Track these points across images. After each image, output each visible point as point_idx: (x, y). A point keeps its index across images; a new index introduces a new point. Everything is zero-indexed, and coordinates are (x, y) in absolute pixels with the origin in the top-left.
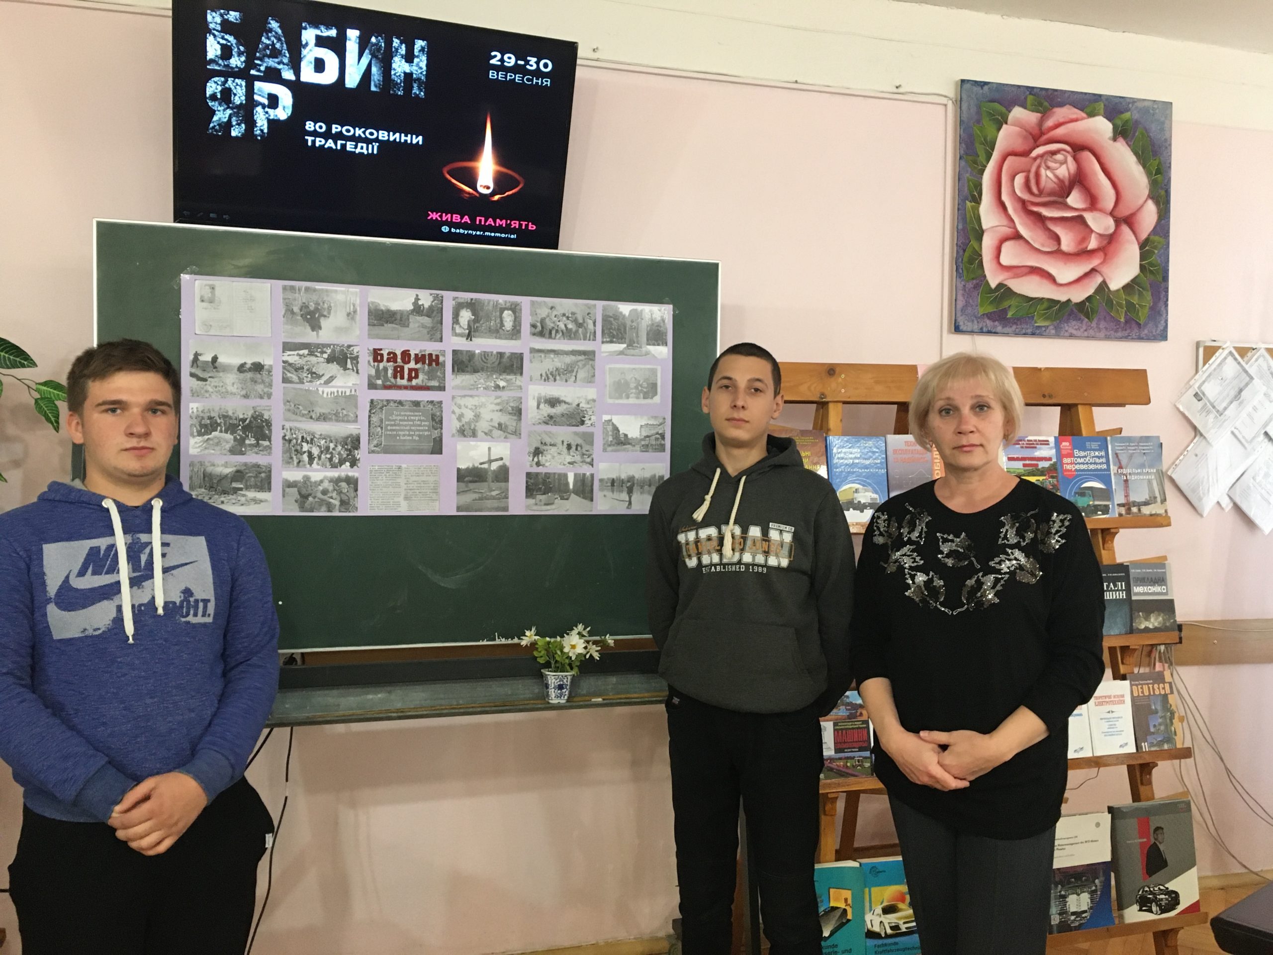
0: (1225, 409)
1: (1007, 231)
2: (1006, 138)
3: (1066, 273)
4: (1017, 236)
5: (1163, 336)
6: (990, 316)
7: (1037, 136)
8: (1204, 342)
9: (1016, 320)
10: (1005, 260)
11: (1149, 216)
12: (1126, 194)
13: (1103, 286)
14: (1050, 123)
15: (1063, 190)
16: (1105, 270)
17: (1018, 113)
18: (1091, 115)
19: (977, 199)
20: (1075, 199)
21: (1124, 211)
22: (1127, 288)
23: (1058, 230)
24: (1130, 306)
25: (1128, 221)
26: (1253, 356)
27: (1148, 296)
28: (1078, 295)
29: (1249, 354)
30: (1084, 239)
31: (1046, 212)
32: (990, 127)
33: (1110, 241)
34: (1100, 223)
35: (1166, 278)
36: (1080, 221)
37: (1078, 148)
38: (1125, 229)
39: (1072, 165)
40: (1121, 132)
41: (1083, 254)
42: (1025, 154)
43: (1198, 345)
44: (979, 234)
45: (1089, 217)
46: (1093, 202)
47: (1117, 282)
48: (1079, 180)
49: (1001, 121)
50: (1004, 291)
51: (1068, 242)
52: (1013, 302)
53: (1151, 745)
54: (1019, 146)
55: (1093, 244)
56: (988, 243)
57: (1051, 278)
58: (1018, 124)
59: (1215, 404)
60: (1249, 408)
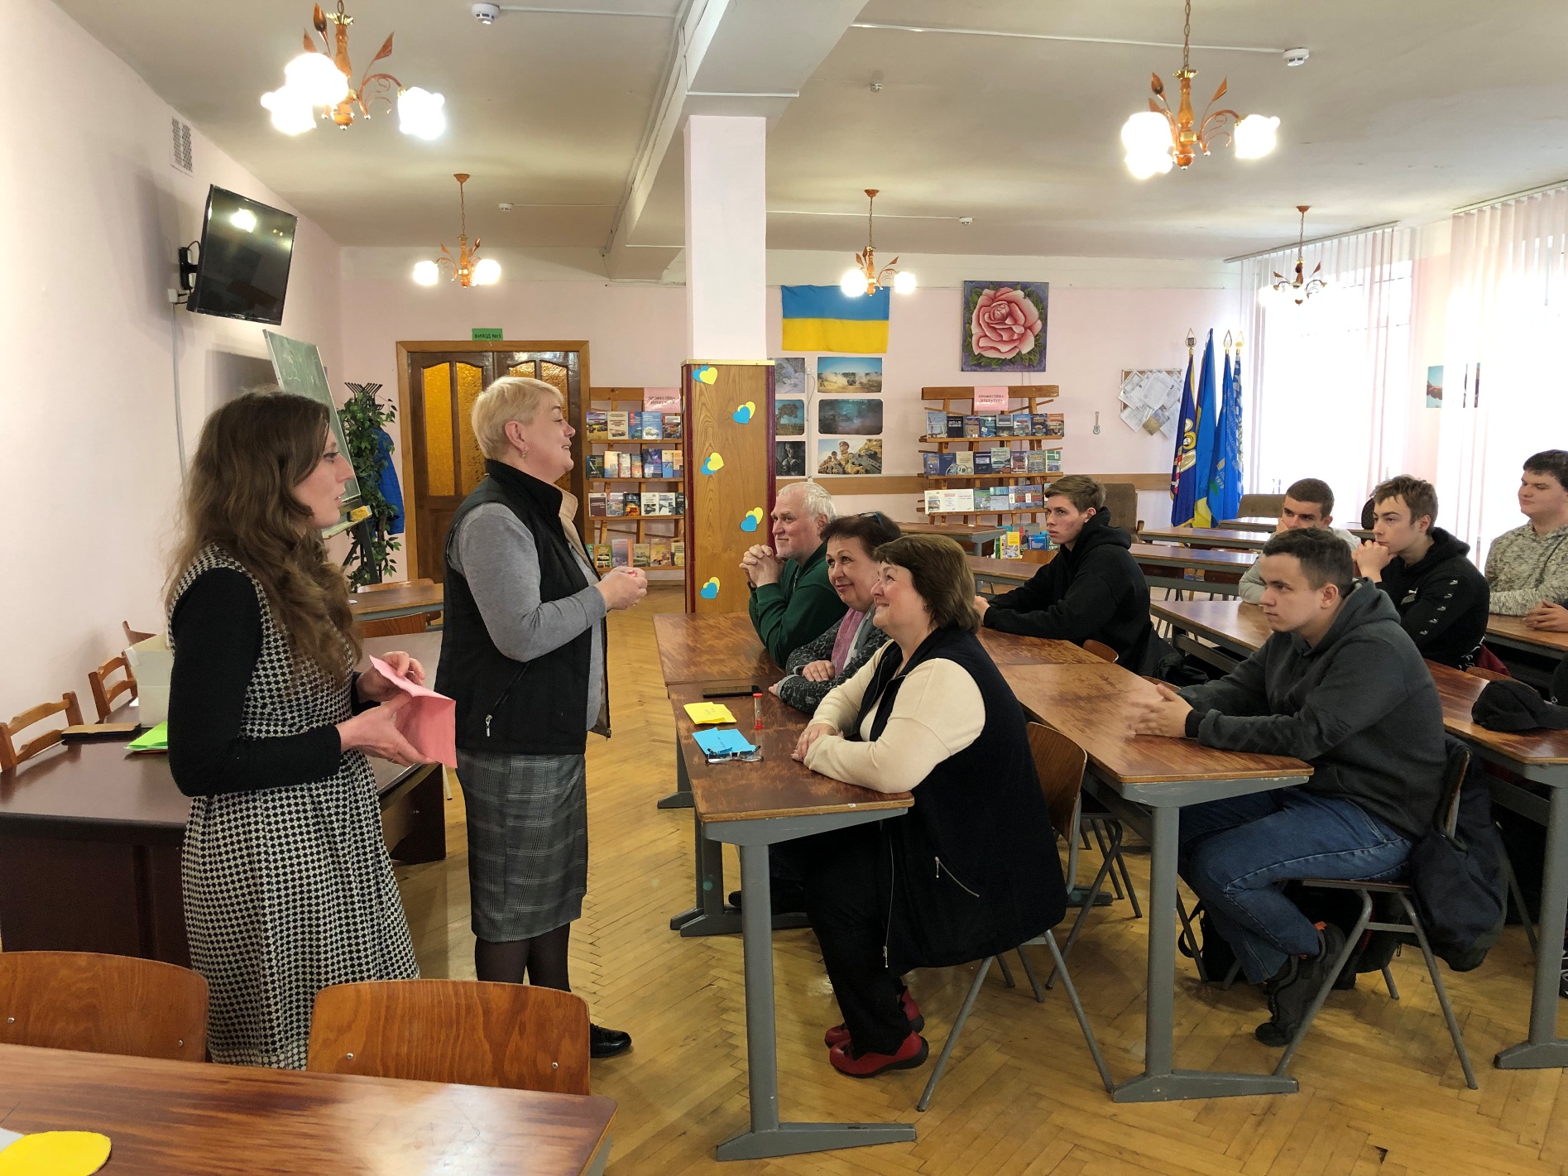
1: (982, 334)
2: (981, 301)
3: (1004, 348)
4: (986, 336)
5: (1044, 370)
6: (974, 365)
7: (993, 299)
9: (985, 366)
10: (981, 345)
11: (1039, 325)
12: (1029, 318)
13: (1019, 353)
14: (998, 294)
15: (1004, 318)
16: (1020, 347)
17: (986, 291)
18: (1015, 290)
19: (970, 324)
20: (1008, 321)
21: (1028, 325)
22: (1029, 353)
23: (1002, 333)
24: (1030, 359)
25: (1030, 328)
27: (1038, 355)
28: (1009, 356)
30: (1012, 336)
31: (997, 327)
32: (975, 297)
33: (1022, 337)
34: (1018, 330)
35: (1045, 349)
36: (1011, 329)
37: (1009, 302)
38: (1029, 331)
39: (1008, 309)
40: (1028, 295)
41: (1012, 341)
42: (989, 306)
44: (971, 336)
45: (1014, 327)
46: (1016, 322)
47: (1025, 351)
48: (1010, 314)
49: (979, 295)
50: (981, 356)
51: (1005, 338)
52: (984, 359)
54: (987, 303)
55: (1015, 337)
56: (974, 339)
57: (999, 351)
58: (986, 295)
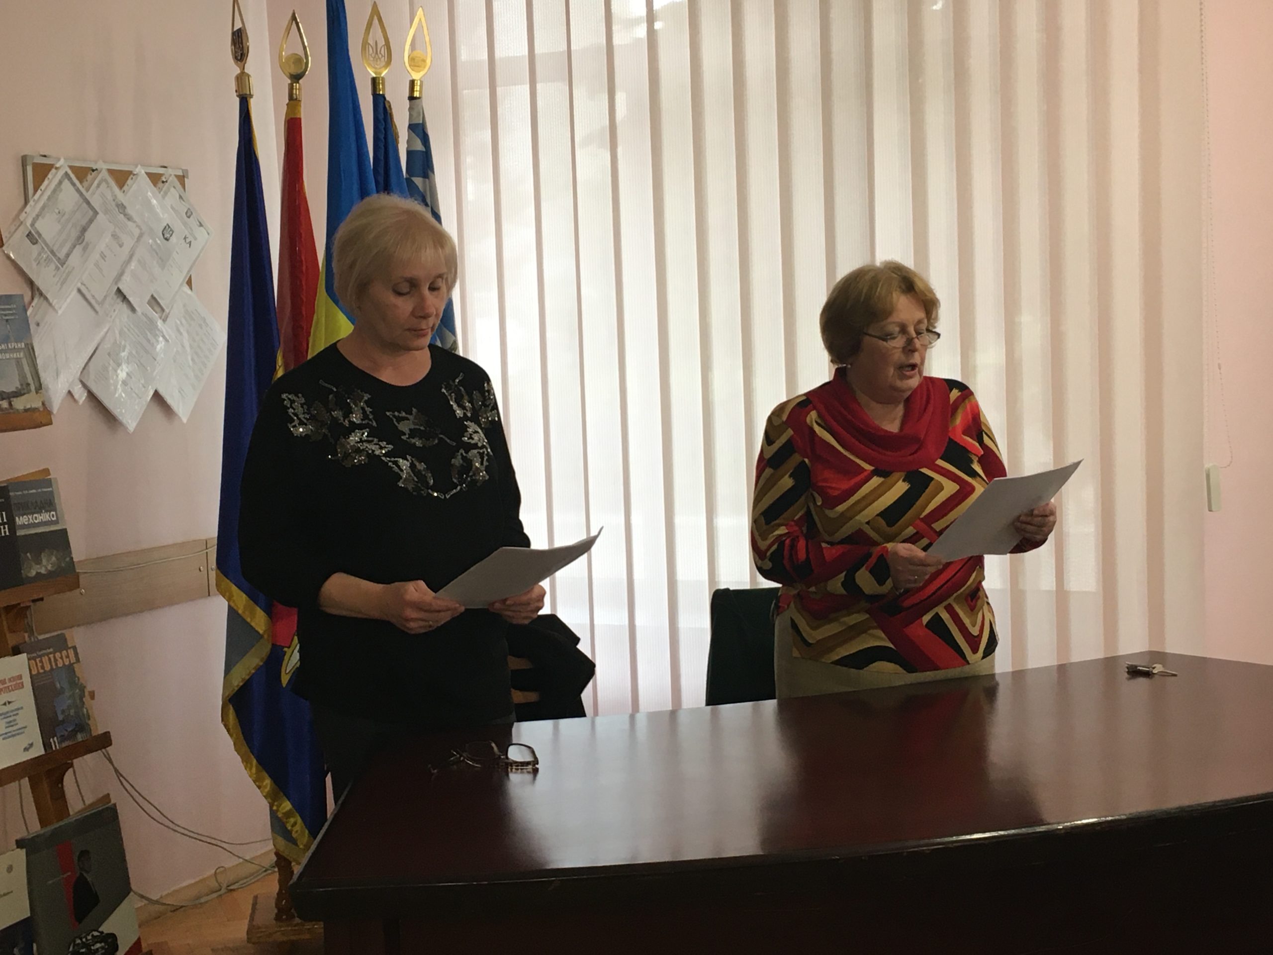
0: (68, 255)
8: (33, 157)
26: (95, 179)
29: (89, 177)
43: (24, 160)
53: (63, 739)
59: (55, 249)
60: (95, 256)
